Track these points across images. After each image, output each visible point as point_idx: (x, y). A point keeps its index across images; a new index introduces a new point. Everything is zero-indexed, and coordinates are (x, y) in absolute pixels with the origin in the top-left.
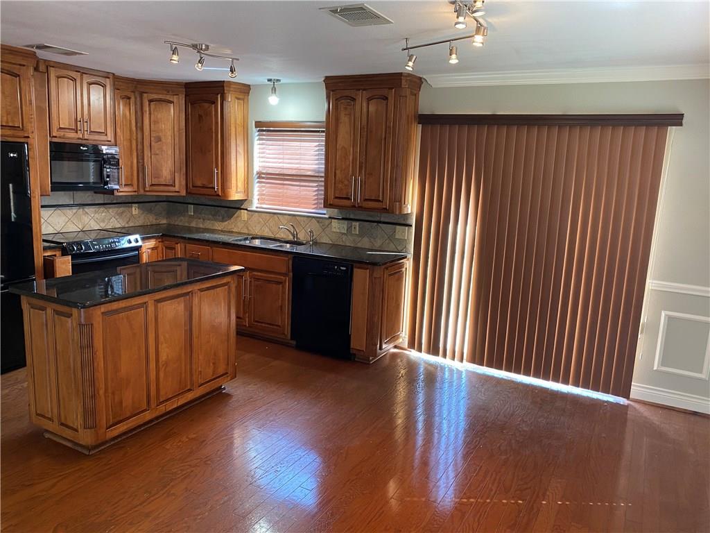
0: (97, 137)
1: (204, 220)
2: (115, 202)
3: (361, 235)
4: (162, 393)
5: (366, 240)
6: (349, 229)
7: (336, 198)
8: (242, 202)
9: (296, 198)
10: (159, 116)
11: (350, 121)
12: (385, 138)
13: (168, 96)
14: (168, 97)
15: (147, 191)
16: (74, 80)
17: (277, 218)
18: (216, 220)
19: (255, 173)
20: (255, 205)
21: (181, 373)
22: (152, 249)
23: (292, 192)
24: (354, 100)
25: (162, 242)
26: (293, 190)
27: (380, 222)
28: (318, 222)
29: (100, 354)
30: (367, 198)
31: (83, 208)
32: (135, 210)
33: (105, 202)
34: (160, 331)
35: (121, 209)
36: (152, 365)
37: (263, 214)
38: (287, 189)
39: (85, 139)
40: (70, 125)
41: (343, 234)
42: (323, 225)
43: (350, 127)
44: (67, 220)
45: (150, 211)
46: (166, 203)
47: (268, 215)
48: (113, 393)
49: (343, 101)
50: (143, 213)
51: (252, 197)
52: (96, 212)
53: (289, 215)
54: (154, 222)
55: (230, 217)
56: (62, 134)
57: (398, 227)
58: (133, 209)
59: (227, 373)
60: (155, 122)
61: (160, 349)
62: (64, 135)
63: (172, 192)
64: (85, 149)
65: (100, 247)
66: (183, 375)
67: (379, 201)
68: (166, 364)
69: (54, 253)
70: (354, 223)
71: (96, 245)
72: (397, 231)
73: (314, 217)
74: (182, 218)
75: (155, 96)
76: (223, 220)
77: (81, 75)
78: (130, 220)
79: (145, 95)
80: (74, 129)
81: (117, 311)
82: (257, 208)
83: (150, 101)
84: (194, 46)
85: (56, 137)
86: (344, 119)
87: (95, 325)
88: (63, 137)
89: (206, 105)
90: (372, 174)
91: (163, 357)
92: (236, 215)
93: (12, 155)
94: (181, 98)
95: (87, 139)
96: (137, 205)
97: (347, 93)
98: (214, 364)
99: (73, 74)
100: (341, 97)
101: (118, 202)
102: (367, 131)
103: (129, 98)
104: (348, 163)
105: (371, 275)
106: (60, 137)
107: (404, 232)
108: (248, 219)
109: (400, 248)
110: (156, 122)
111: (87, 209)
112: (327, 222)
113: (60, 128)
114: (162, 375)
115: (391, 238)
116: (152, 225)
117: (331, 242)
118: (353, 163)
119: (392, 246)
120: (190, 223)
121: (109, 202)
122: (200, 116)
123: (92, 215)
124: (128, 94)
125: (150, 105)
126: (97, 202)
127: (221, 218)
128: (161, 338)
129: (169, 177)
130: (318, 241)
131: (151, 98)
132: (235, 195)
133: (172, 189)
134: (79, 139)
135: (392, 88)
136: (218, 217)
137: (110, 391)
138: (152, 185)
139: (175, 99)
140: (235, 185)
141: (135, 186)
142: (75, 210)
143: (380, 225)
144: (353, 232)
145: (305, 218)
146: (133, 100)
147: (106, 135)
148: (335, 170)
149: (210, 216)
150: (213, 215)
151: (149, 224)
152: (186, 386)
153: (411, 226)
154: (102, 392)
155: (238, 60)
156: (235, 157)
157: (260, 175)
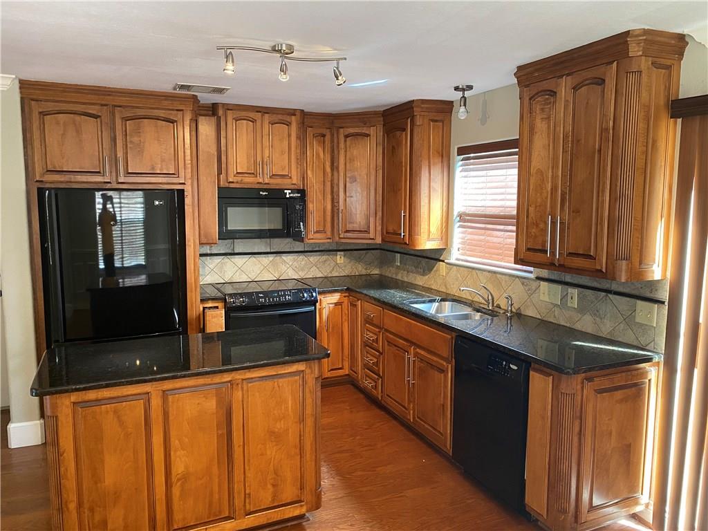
0: (279, 181)
1: (408, 272)
2: (317, 249)
3: (582, 310)
4: (178, 516)
5: (588, 318)
6: (564, 298)
7: (529, 249)
8: (440, 251)
9: (500, 249)
10: (355, 152)
11: (549, 127)
12: (600, 151)
13: (365, 128)
14: (365, 131)
15: (342, 238)
16: (254, 121)
17: (475, 275)
18: (418, 273)
19: (455, 213)
20: (455, 255)
21: (211, 494)
22: (336, 304)
23: (495, 240)
24: (553, 93)
25: (348, 297)
26: (496, 237)
27: (608, 291)
28: (523, 284)
29: (69, 455)
30: (571, 252)
31: (280, 256)
32: (340, 258)
33: (306, 250)
34: (173, 433)
35: (325, 257)
36: (160, 478)
37: (462, 269)
38: (489, 236)
39: (266, 184)
40: (248, 169)
41: (556, 305)
42: (529, 290)
43: (549, 137)
44: (262, 268)
45: (359, 260)
46: (379, 251)
47: (466, 269)
48: (92, 510)
49: (539, 99)
50: (350, 263)
51: (451, 246)
52: (295, 260)
53: (489, 271)
54: (364, 272)
55: (430, 270)
56: (239, 179)
57: (639, 303)
58: (338, 257)
59: (300, 501)
60: (350, 159)
61: (172, 458)
62: (242, 180)
63: (367, 239)
64: (264, 193)
65: (265, 300)
66: (216, 496)
67: (590, 257)
68: (185, 478)
69: (216, 305)
70: (570, 290)
71: (262, 298)
72: (638, 311)
73: (518, 277)
74: (391, 268)
75: (351, 131)
76: (424, 274)
77: (262, 116)
78: (333, 269)
79: (341, 130)
80: (253, 173)
81: (98, 402)
82: (457, 259)
83: (346, 136)
84: (274, 50)
85: (233, 182)
86: (540, 125)
87: (62, 418)
88: (241, 182)
89: (398, 133)
90: (579, 212)
91: (179, 468)
92: (435, 269)
93: (157, 203)
94: (378, 128)
95: (268, 184)
96: (342, 253)
97: (545, 85)
98: (274, 486)
99: (252, 115)
100: (537, 94)
101: (321, 249)
102: (572, 141)
103: (324, 136)
104: (545, 194)
105: (555, 387)
106: (237, 182)
107: (651, 312)
108: (447, 273)
109: (643, 341)
110: (352, 160)
111: (285, 257)
112: (535, 284)
113: (237, 173)
114: (176, 491)
115: (629, 320)
116: (361, 275)
117: (539, 317)
118: (552, 193)
119: (629, 337)
120: (397, 274)
121: (311, 249)
122: (393, 147)
123: (290, 264)
124: (324, 131)
125: (345, 141)
126: (295, 250)
127: (422, 271)
128: (175, 442)
129: (363, 222)
130: (522, 313)
131: (347, 133)
132: (426, 243)
133: (366, 235)
134: (258, 183)
135: (612, 63)
136: (419, 270)
137: (86, 505)
138: (347, 231)
139: (372, 131)
140: (426, 231)
141: (329, 233)
142: (271, 257)
143: (610, 295)
144: (569, 305)
145: (507, 277)
146: (328, 138)
147: (291, 178)
148: (528, 205)
149: (413, 268)
150: (416, 267)
151: (357, 274)
152: (220, 512)
153: (663, 303)
154: (72, 506)
155: (345, 59)
156: (427, 194)
157: (463, 217)
